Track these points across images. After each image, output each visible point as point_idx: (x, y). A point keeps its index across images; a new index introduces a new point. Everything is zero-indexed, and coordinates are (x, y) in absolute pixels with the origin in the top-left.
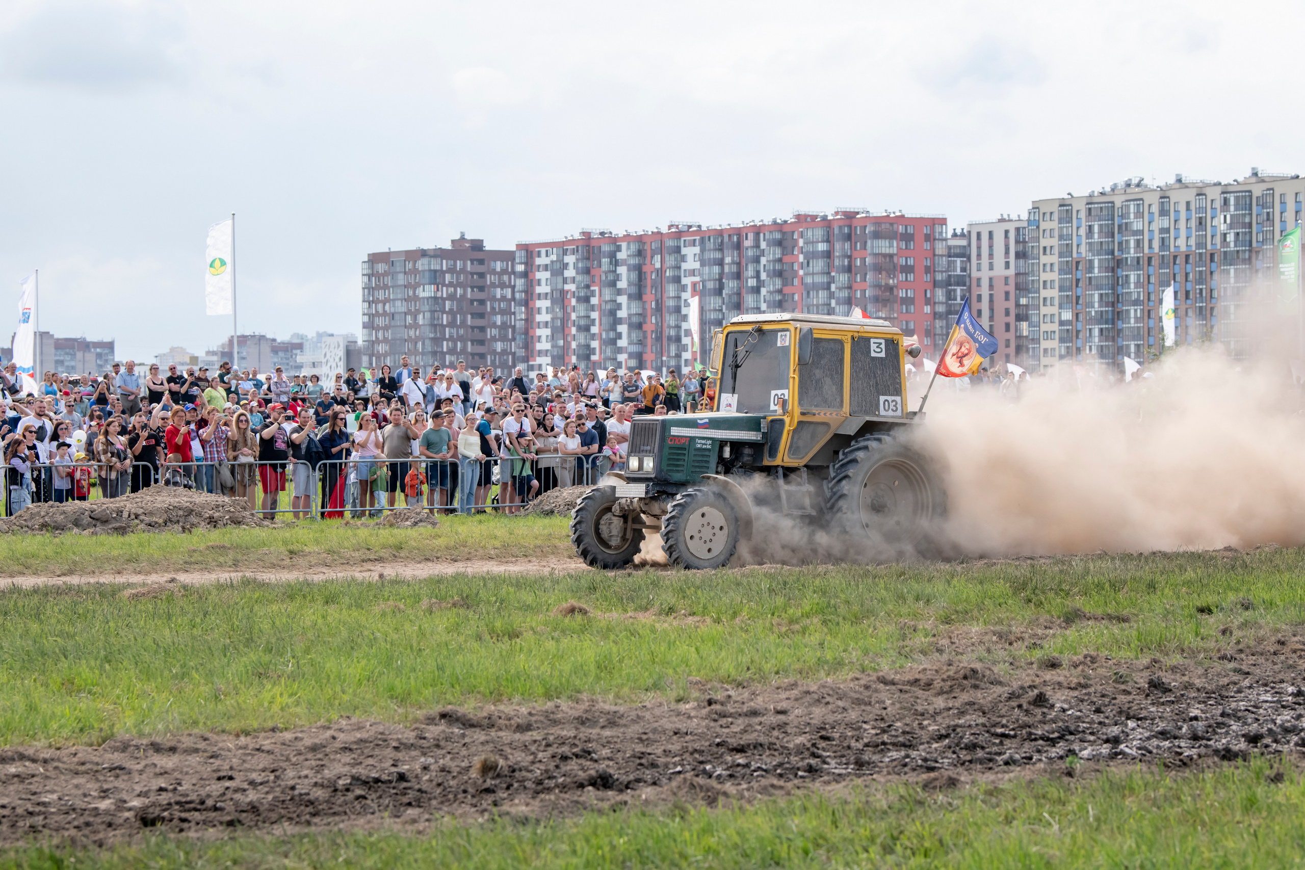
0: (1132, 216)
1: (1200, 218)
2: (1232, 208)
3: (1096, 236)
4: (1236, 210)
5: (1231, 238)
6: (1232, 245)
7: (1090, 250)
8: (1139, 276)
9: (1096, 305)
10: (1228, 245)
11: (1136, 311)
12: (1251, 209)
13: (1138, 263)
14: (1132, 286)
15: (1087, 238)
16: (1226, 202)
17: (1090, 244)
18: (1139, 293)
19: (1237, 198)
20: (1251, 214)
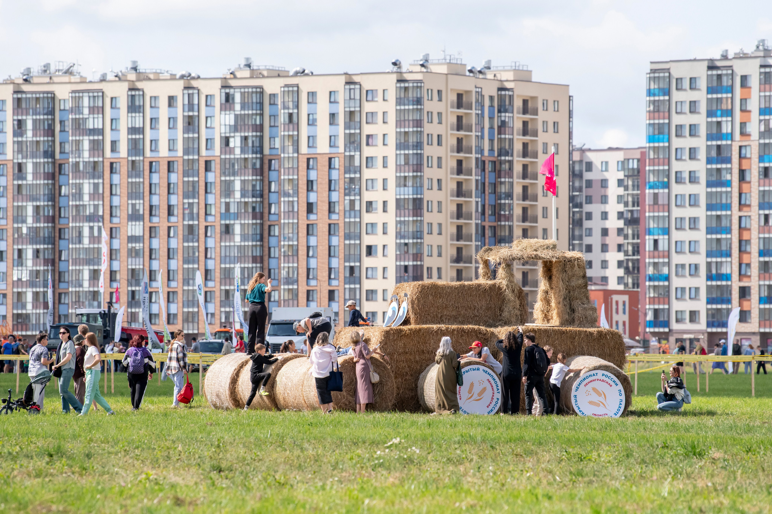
0: (86, 111)
1: (190, 117)
2: (238, 107)
3: (30, 134)
4: (243, 108)
5: (236, 142)
6: (238, 151)
7: (20, 151)
8: (96, 186)
9: (30, 220)
10: (232, 151)
11: (91, 228)
12: (262, 109)
13: (94, 168)
14: (86, 198)
15: (15, 135)
16: (228, 98)
17: (19, 143)
18: (96, 207)
19: (243, 94)
20: (262, 115)
